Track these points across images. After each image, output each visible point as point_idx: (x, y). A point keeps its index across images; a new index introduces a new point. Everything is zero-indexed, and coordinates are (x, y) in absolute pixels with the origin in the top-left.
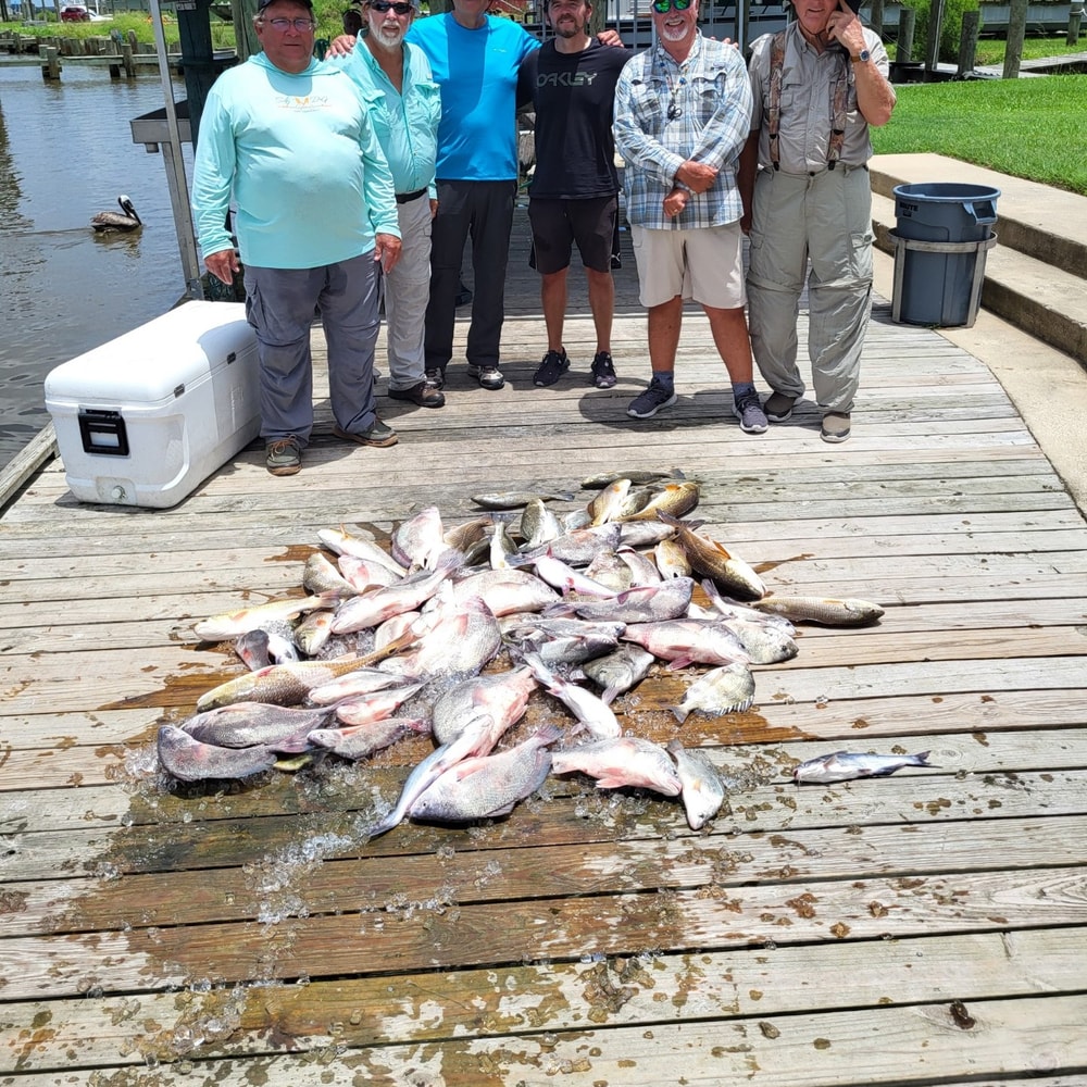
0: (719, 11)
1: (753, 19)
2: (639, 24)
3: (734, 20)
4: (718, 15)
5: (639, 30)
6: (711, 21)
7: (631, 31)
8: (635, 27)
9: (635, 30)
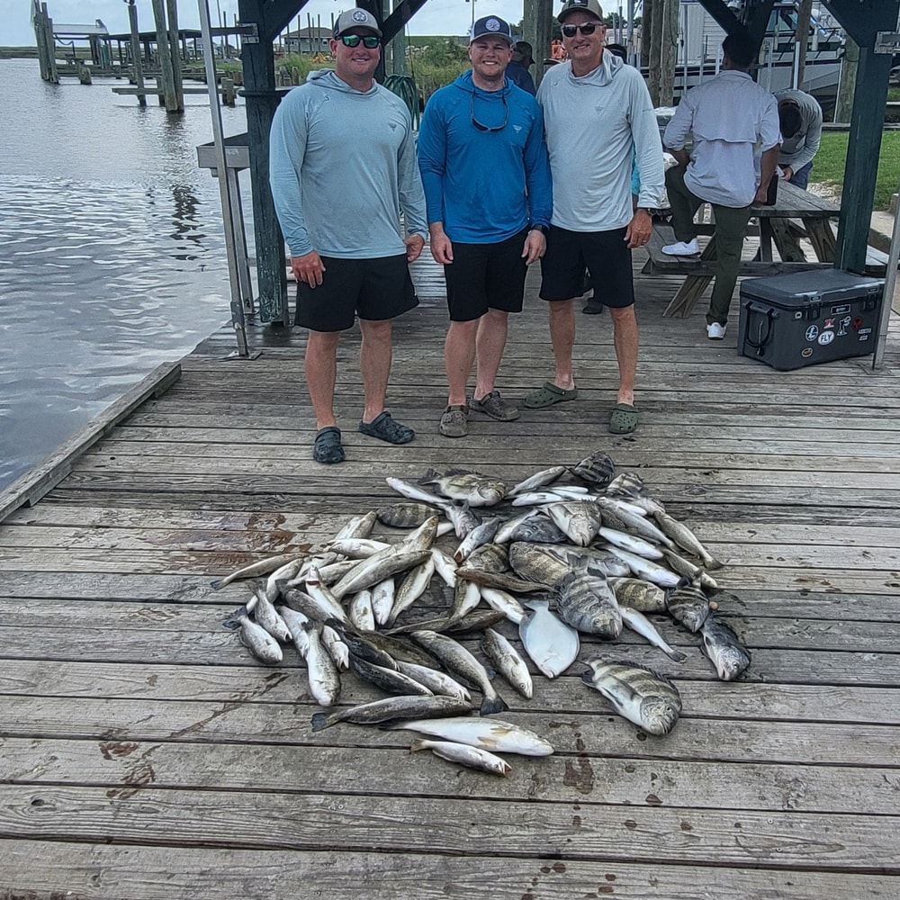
0: (776, 56)
1: (809, 63)
2: (705, 68)
3: (791, 64)
4: (776, 60)
5: (704, 74)
6: (770, 65)
7: (698, 74)
8: (701, 72)
9: (701, 74)
